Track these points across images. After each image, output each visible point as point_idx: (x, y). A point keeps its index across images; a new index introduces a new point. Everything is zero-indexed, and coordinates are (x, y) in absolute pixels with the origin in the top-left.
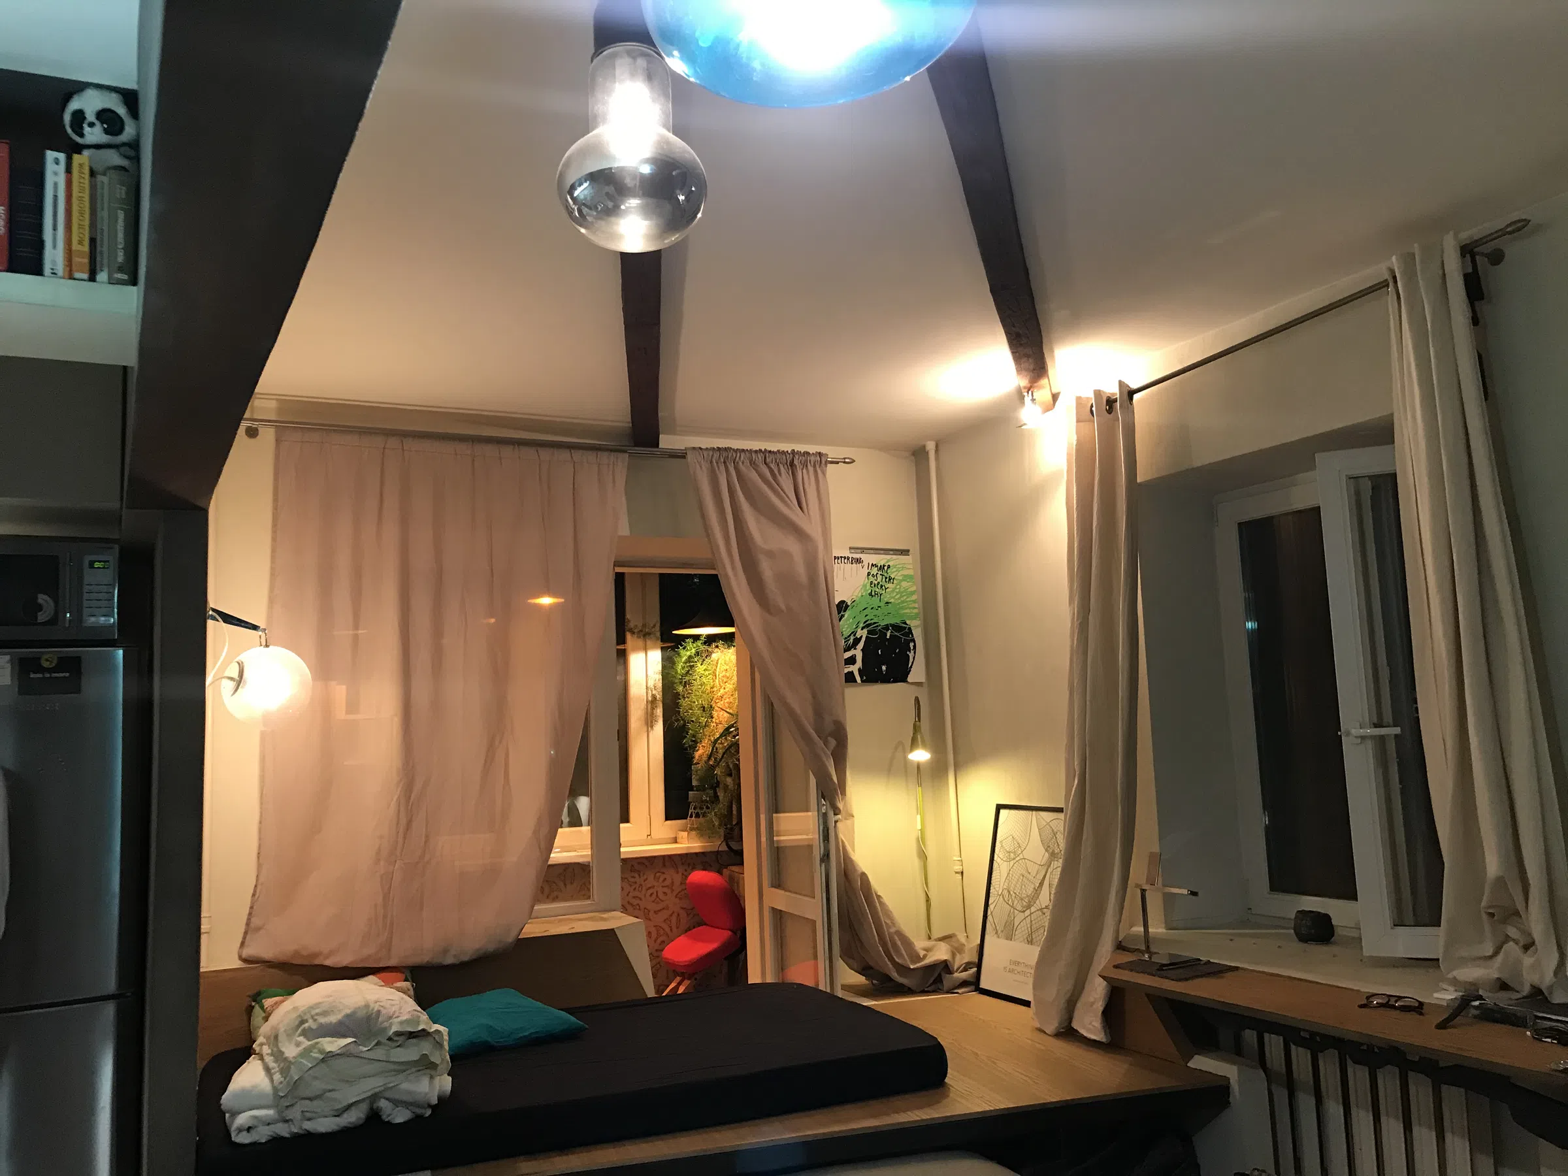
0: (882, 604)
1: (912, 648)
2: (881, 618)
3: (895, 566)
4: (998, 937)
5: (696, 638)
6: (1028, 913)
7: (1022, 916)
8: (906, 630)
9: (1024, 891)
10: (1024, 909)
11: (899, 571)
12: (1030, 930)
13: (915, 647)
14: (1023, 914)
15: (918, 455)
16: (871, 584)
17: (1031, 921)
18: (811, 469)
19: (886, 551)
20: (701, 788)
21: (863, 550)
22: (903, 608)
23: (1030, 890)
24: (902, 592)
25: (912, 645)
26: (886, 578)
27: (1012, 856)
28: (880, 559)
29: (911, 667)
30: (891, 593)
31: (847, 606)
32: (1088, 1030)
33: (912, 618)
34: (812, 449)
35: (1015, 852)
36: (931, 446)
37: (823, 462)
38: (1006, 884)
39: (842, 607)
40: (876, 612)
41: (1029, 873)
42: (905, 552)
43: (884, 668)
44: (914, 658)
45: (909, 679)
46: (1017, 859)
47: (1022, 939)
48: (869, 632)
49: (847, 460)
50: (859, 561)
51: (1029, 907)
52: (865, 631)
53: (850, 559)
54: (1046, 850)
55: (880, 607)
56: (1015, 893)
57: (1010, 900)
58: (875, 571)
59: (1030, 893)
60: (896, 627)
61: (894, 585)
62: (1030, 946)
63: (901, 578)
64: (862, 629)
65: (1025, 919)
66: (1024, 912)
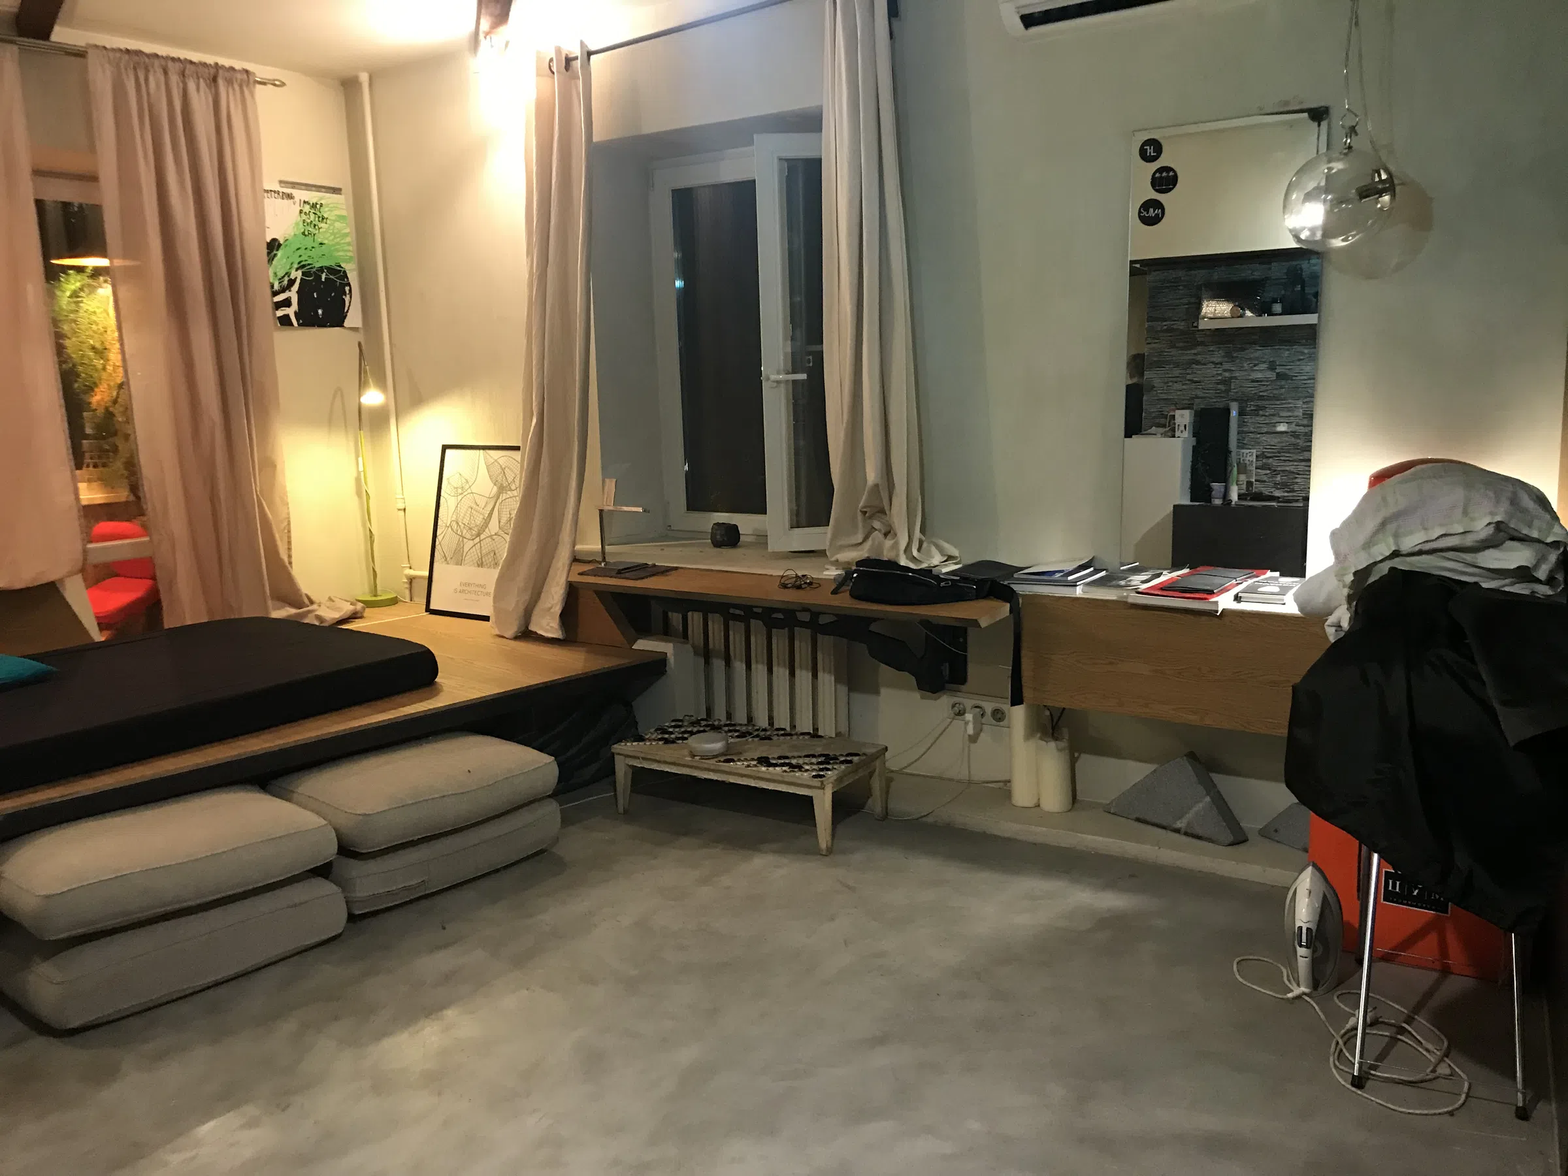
0: (316, 245)
1: (348, 292)
2: (315, 260)
3: (328, 205)
4: (448, 564)
5: (80, 270)
6: (477, 540)
7: (471, 543)
8: (342, 274)
9: (473, 522)
10: (474, 537)
11: (332, 211)
12: (479, 554)
13: (350, 291)
14: (471, 542)
15: (348, 86)
16: (304, 223)
17: (481, 547)
18: (237, 87)
19: (319, 188)
20: (97, 437)
21: (294, 185)
22: (338, 250)
23: (479, 520)
24: (337, 233)
25: (347, 289)
26: (319, 217)
27: (461, 491)
28: (313, 196)
29: (347, 311)
30: (325, 233)
31: (280, 245)
32: (546, 631)
33: (347, 262)
34: (238, 65)
35: (462, 487)
36: (364, 78)
37: (251, 81)
38: (455, 517)
39: (273, 246)
40: (309, 253)
41: (478, 505)
42: (336, 191)
43: (320, 312)
44: (350, 302)
45: (346, 324)
46: (465, 494)
47: (471, 563)
48: (303, 274)
49: (277, 83)
50: (290, 197)
51: (478, 535)
52: (300, 273)
53: (281, 194)
54: (495, 484)
55: (313, 247)
56: (464, 524)
57: (459, 531)
58: (307, 208)
59: (479, 522)
60: (330, 270)
61: (326, 226)
62: (480, 568)
63: (333, 218)
64: (297, 270)
65: (475, 545)
66: (473, 540)
